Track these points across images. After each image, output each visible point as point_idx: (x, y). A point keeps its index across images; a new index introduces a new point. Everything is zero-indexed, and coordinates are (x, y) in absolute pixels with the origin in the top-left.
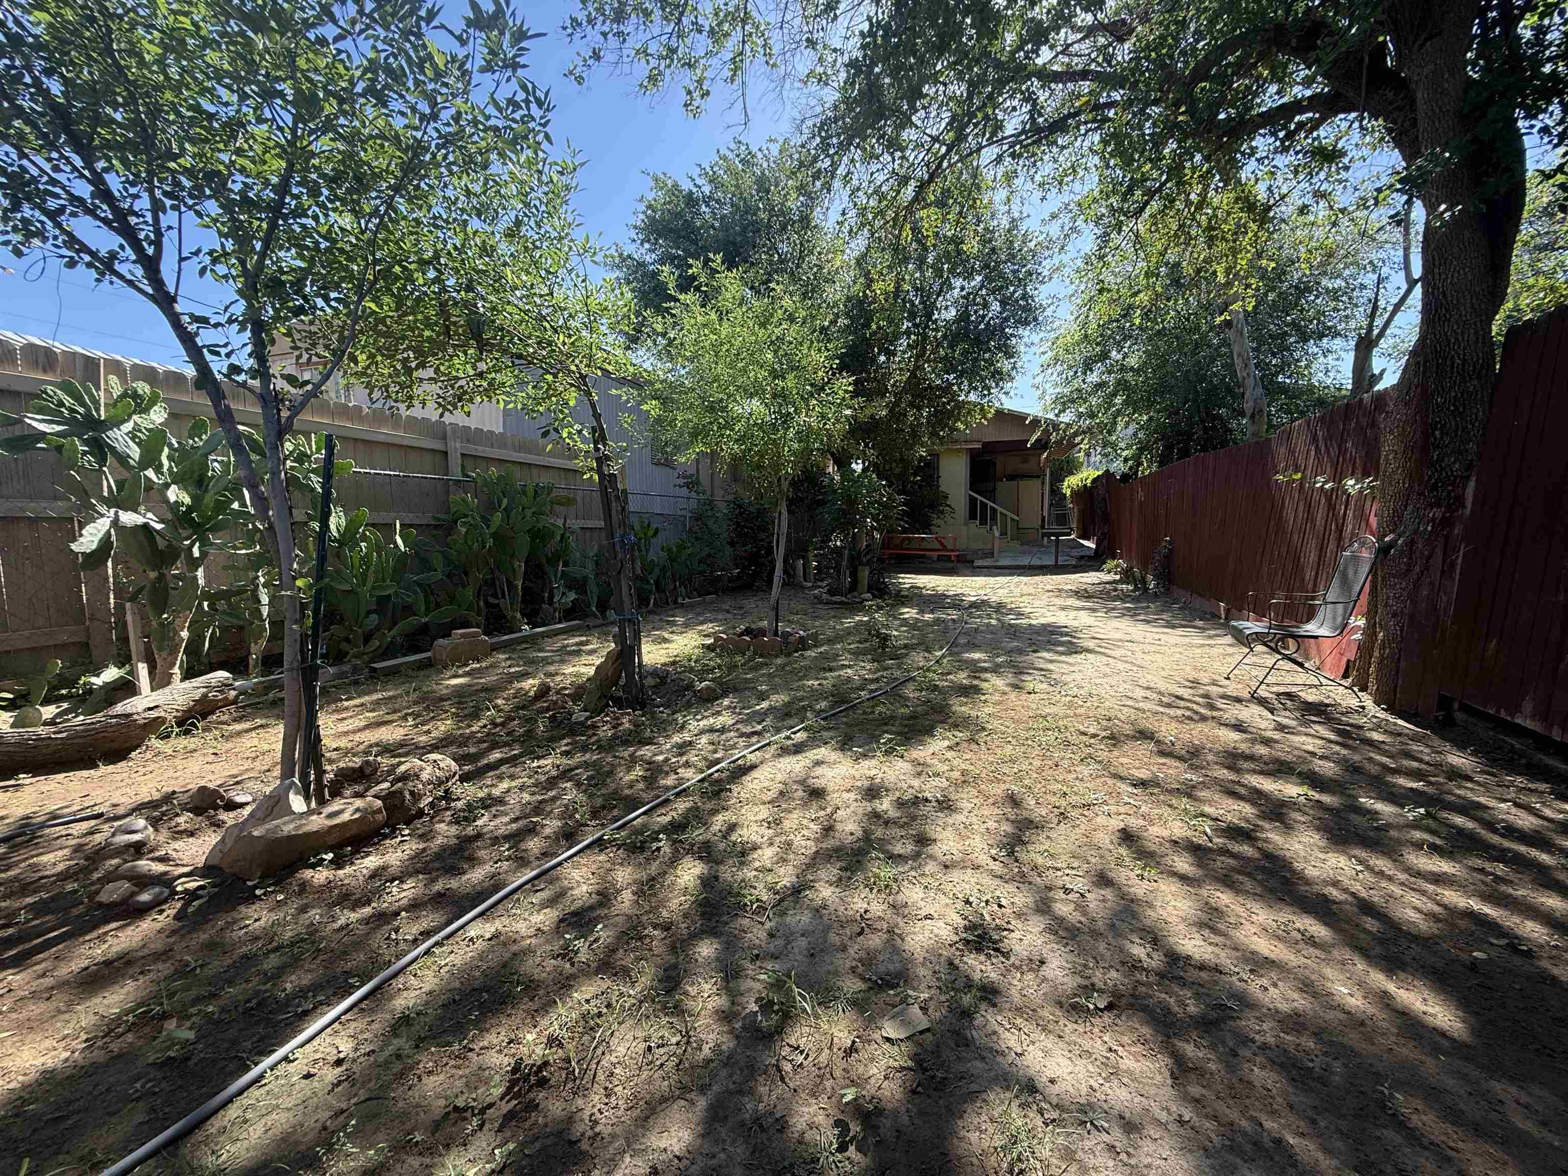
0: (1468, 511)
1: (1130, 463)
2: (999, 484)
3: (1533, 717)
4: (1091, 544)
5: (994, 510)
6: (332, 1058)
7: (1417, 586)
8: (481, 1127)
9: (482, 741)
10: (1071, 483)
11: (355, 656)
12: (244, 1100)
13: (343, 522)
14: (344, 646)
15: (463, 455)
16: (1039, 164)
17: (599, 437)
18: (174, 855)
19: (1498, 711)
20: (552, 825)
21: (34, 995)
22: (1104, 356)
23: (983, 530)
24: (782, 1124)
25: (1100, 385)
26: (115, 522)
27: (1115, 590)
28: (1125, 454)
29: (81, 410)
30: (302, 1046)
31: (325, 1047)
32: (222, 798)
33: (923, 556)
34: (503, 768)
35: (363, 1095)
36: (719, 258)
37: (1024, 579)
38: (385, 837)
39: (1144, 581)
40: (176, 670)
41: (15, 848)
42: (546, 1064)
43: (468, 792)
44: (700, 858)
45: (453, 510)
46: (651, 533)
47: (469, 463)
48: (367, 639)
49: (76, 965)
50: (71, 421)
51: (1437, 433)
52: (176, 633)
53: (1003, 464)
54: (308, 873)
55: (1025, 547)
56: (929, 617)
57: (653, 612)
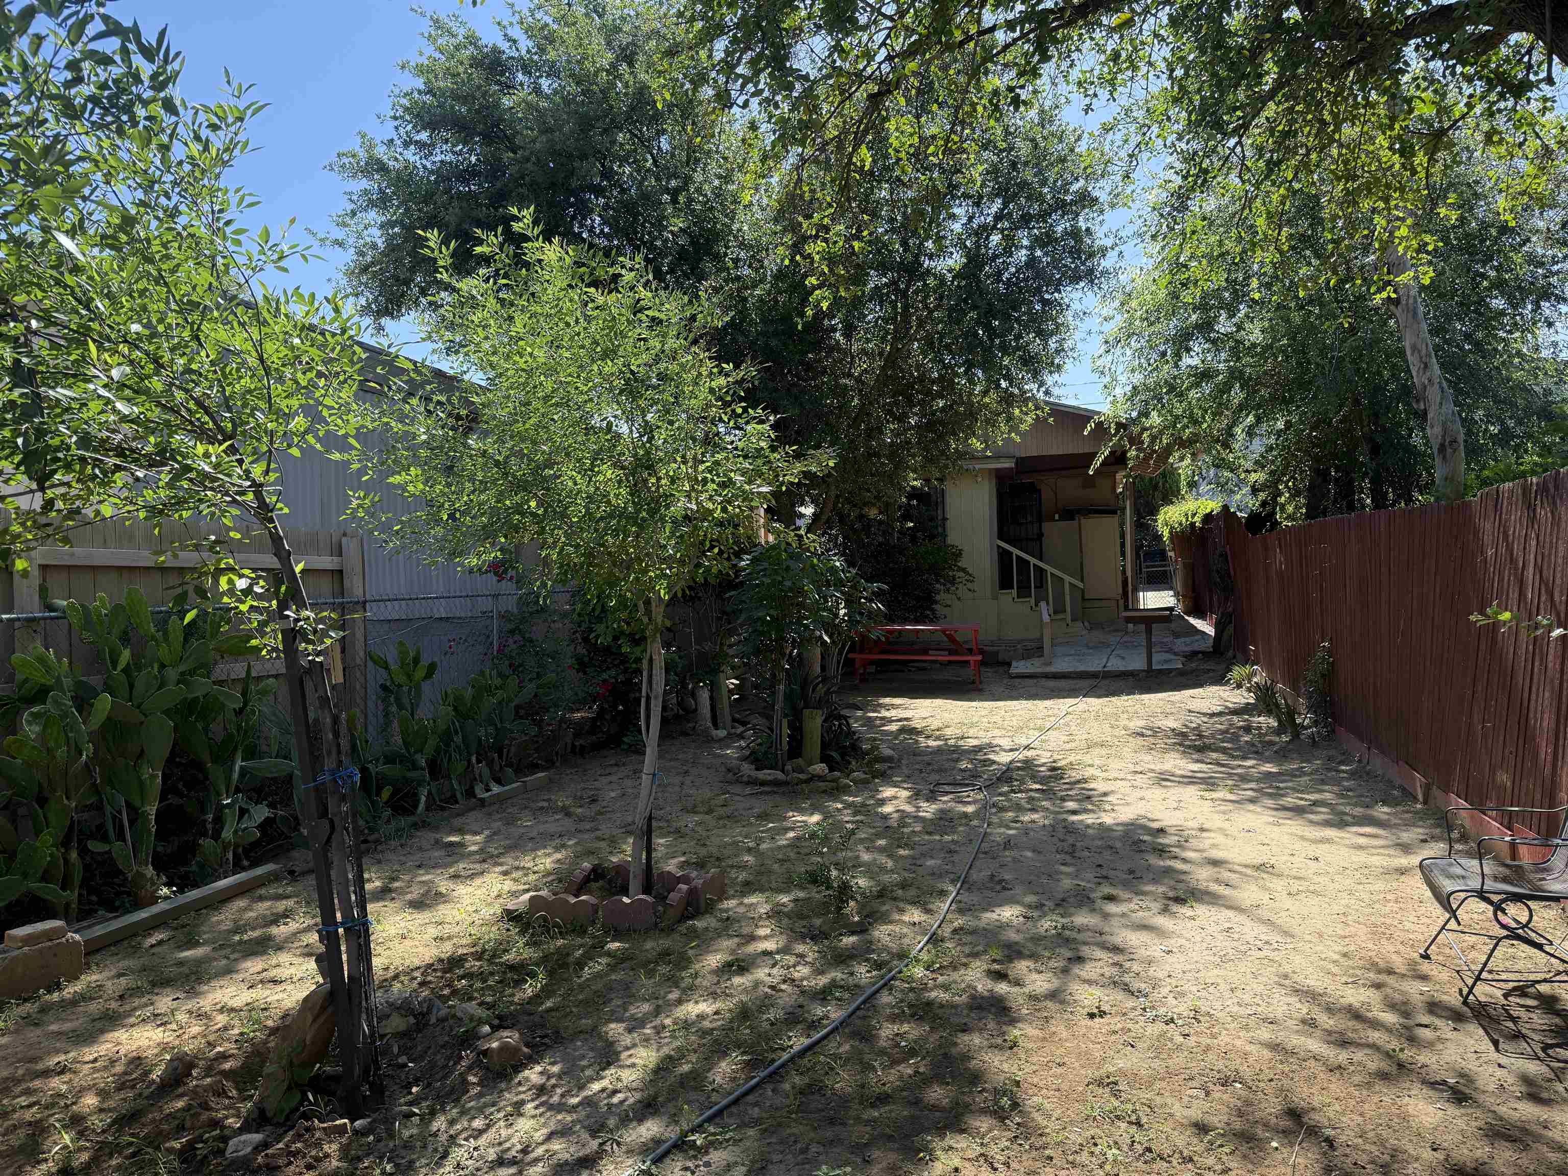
1: (1262, 496)
2: (1046, 526)
4: (1206, 627)
5: (1040, 571)
10: (1170, 517)
15: (43, 567)
16: (1075, 56)
22: (1206, 327)
23: (1023, 607)
25: (1204, 375)
27: (1247, 729)
28: (1253, 477)
36: (528, 213)
37: (1094, 703)
39: (1291, 713)
45: (19, 677)
46: (420, 673)
47: (56, 582)
53: (1053, 490)
55: (1094, 635)
56: (928, 810)
57: (424, 825)
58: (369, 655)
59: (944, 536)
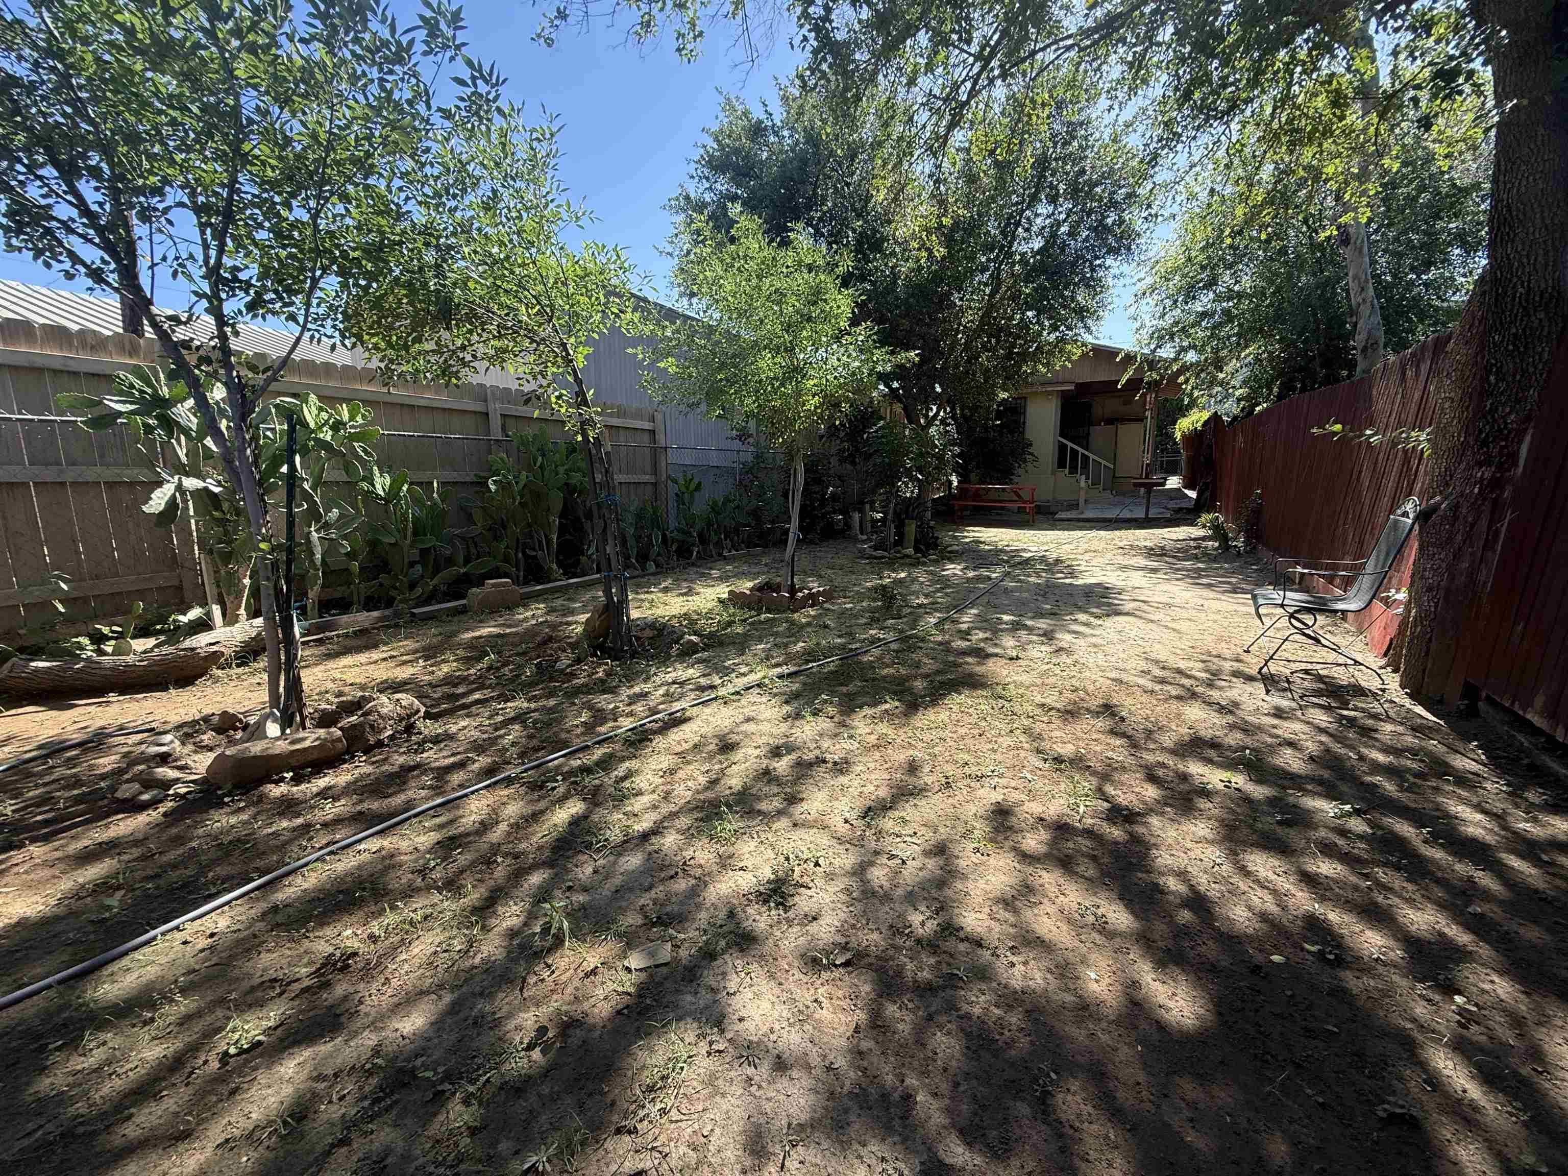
0: (1520, 470)
1: (1244, 403)
2: (1093, 429)
3: (1541, 714)
4: (1193, 494)
5: (1086, 458)
6: (208, 932)
7: (1458, 555)
8: (280, 994)
9: (473, 683)
10: (1185, 424)
11: (401, 602)
12: (137, 955)
13: (388, 481)
14: (393, 593)
15: (504, 416)
17: (581, 400)
18: (192, 764)
19: (1513, 703)
20: (483, 761)
21: (45, 864)
22: (1213, 281)
23: (1070, 480)
24: (497, 1023)
26: (179, 487)
27: (1198, 547)
29: (149, 391)
30: (193, 920)
31: (208, 924)
32: (240, 721)
33: (1003, 508)
34: (473, 709)
35: (215, 960)
38: (345, 762)
40: (242, 611)
41: (85, 752)
42: (355, 954)
43: (428, 728)
44: (584, 800)
46: (694, 487)
47: (511, 423)
48: (412, 586)
49: (80, 845)
50: (141, 401)
51: (1492, 378)
52: (240, 580)
53: (1103, 406)
54: (270, 786)
55: (1117, 499)
56: (971, 574)
57: (693, 565)
58: (669, 477)
59: (1023, 433)
